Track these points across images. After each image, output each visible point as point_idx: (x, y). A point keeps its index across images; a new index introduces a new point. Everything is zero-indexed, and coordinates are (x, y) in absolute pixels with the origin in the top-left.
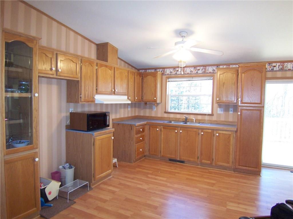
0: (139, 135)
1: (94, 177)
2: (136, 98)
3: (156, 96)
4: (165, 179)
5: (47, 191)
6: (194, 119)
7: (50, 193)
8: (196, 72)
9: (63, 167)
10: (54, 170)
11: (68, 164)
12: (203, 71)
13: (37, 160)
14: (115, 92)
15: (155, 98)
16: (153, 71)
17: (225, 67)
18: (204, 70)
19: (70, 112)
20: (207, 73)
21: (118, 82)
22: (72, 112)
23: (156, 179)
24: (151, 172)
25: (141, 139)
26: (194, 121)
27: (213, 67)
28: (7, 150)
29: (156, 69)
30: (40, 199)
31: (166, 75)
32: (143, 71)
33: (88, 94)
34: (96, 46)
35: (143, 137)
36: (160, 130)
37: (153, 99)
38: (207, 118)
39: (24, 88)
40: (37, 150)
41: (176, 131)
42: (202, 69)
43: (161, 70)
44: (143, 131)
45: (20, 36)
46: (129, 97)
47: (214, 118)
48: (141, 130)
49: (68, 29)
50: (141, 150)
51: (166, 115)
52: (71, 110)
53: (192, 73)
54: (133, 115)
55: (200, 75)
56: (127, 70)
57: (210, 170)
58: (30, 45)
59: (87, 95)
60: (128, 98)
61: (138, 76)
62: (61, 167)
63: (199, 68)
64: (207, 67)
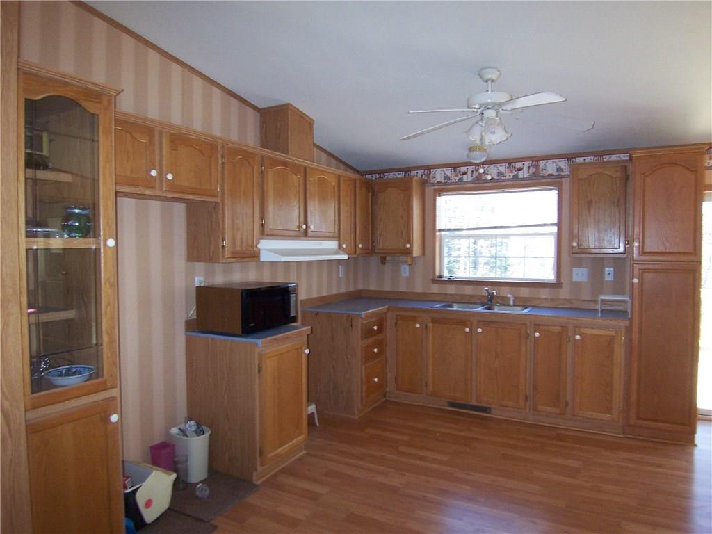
0: (370, 341)
1: (261, 455)
2: (360, 246)
3: (410, 239)
4: (445, 458)
5: (141, 499)
6: (509, 298)
7: (148, 504)
8: (512, 175)
9: (180, 429)
10: (158, 440)
11: (192, 423)
12: (531, 172)
13: (114, 418)
14: (309, 230)
15: (408, 246)
16: (400, 175)
17: (588, 159)
18: (534, 170)
19: (197, 285)
20: (544, 177)
21: (313, 207)
22: (202, 285)
23: (421, 458)
24: (406, 438)
25: (376, 350)
26: (512, 303)
27: (557, 160)
29: (407, 170)
30: (123, 522)
31: (433, 185)
32: (375, 176)
33: (242, 239)
34: (258, 114)
35: (381, 344)
36: (424, 327)
37: (403, 248)
38: (544, 294)
39: (77, 224)
40: (114, 392)
41: (467, 330)
42: (529, 167)
43: (420, 172)
44: (380, 330)
46: (342, 243)
47: (564, 294)
48: (375, 328)
49: (186, 70)
50: (376, 380)
51: (435, 289)
52: (199, 281)
53: (504, 178)
54: (351, 289)
55: (523, 182)
56: (335, 174)
57: (560, 432)
59: (238, 243)
60: (340, 246)
61: (364, 189)
62: (174, 431)
63: (521, 166)
64: (542, 163)
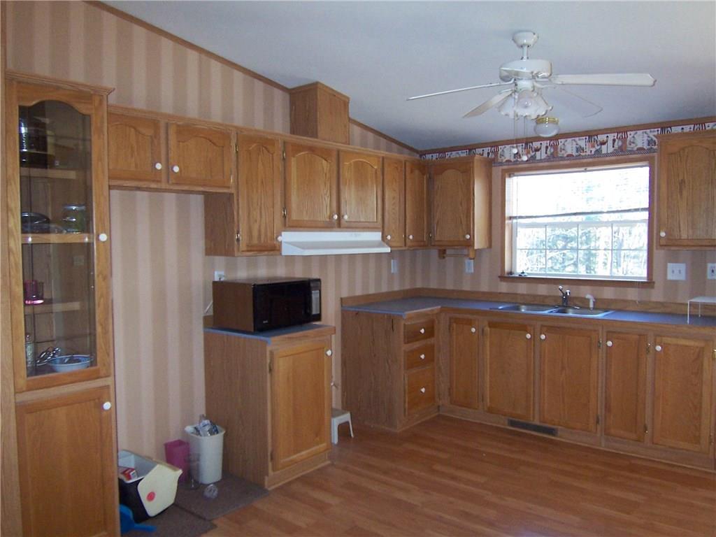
0: (417, 345)
1: (272, 459)
2: (411, 237)
3: (470, 231)
4: (482, 480)
5: (143, 491)
6: (588, 300)
7: (151, 497)
8: (593, 150)
9: (195, 428)
10: (174, 436)
11: (206, 422)
12: (616, 146)
13: (107, 406)
14: (342, 222)
15: (468, 237)
16: (463, 154)
17: (687, 128)
18: (620, 143)
19: (217, 279)
20: (632, 152)
21: (349, 195)
22: (222, 280)
23: (454, 478)
24: (442, 455)
25: (423, 356)
26: (591, 305)
27: (648, 131)
28: (30, 378)
29: (471, 148)
30: (117, 508)
31: (501, 164)
32: (435, 156)
33: (259, 231)
34: (288, 96)
35: (429, 351)
36: (480, 331)
37: (462, 239)
38: (632, 294)
39: (74, 220)
40: (109, 381)
41: (528, 336)
42: (614, 140)
43: (487, 150)
44: (430, 333)
45: (58, 88)
46: (386, 234)
47: (657, 295)
48: (422, 331)
49: (203, 56)
50: (423, 390)
51: (504, 287)
52: (219, 275)
53: (584, 154)
54: (407, 286)
55: (608, 159)
56: (379, 157)
57: (633, 462)
58: (82, 108)
59: (255, 233)
60: (384, 238)
61: (417, 172)
62: (189, 429)
63: (605, 139)
64: (630, 134)
